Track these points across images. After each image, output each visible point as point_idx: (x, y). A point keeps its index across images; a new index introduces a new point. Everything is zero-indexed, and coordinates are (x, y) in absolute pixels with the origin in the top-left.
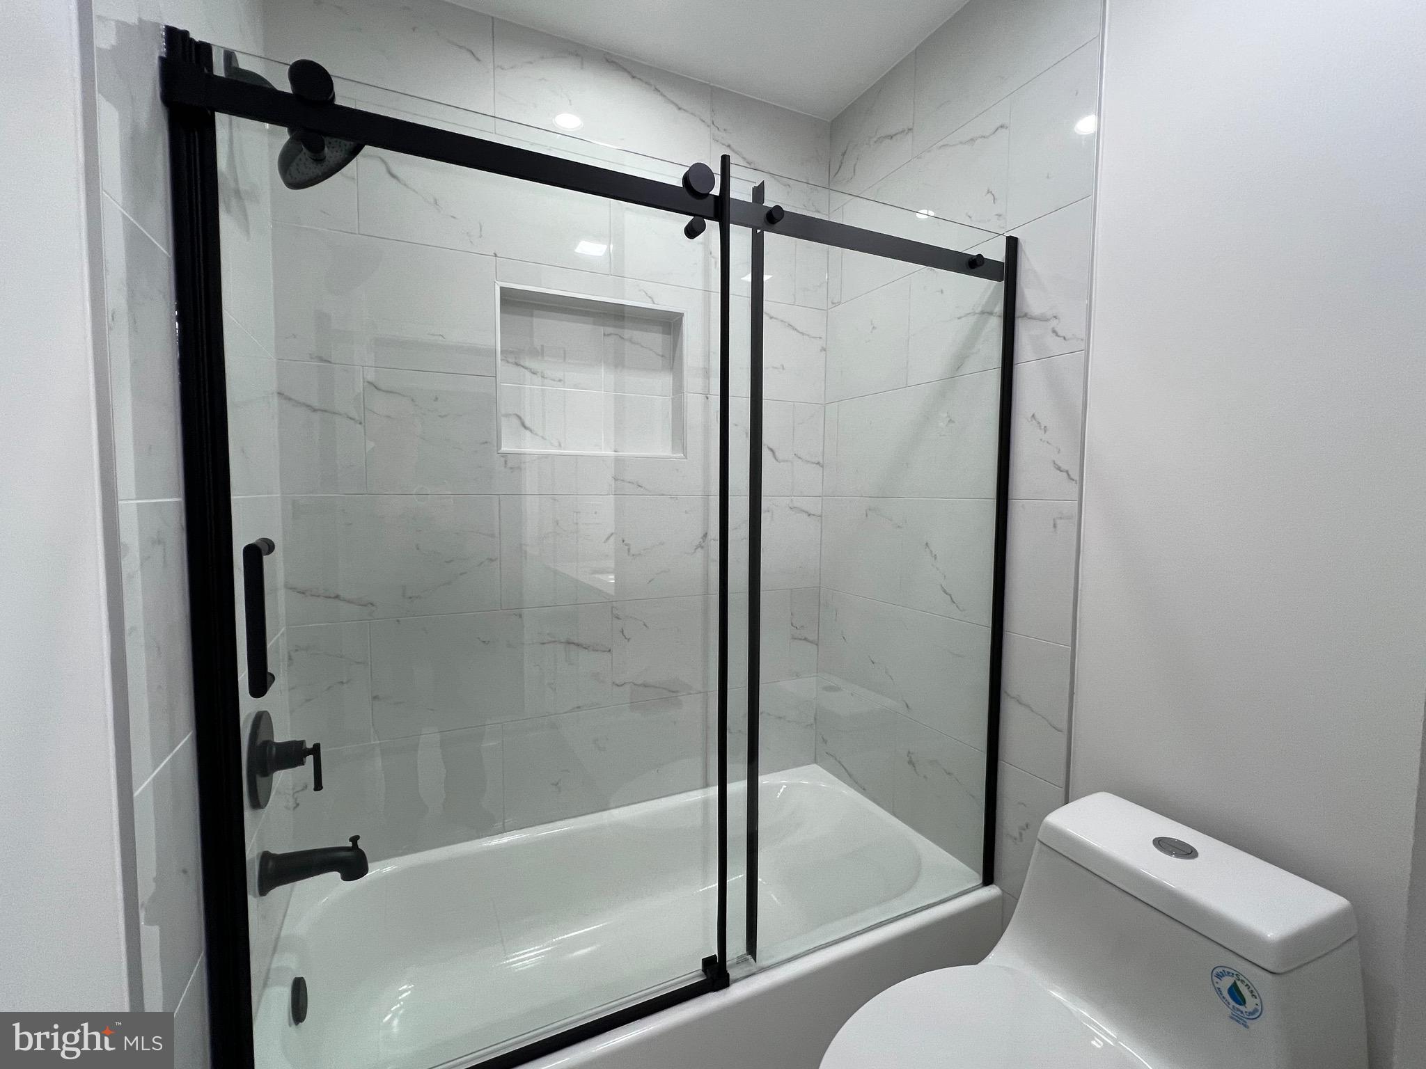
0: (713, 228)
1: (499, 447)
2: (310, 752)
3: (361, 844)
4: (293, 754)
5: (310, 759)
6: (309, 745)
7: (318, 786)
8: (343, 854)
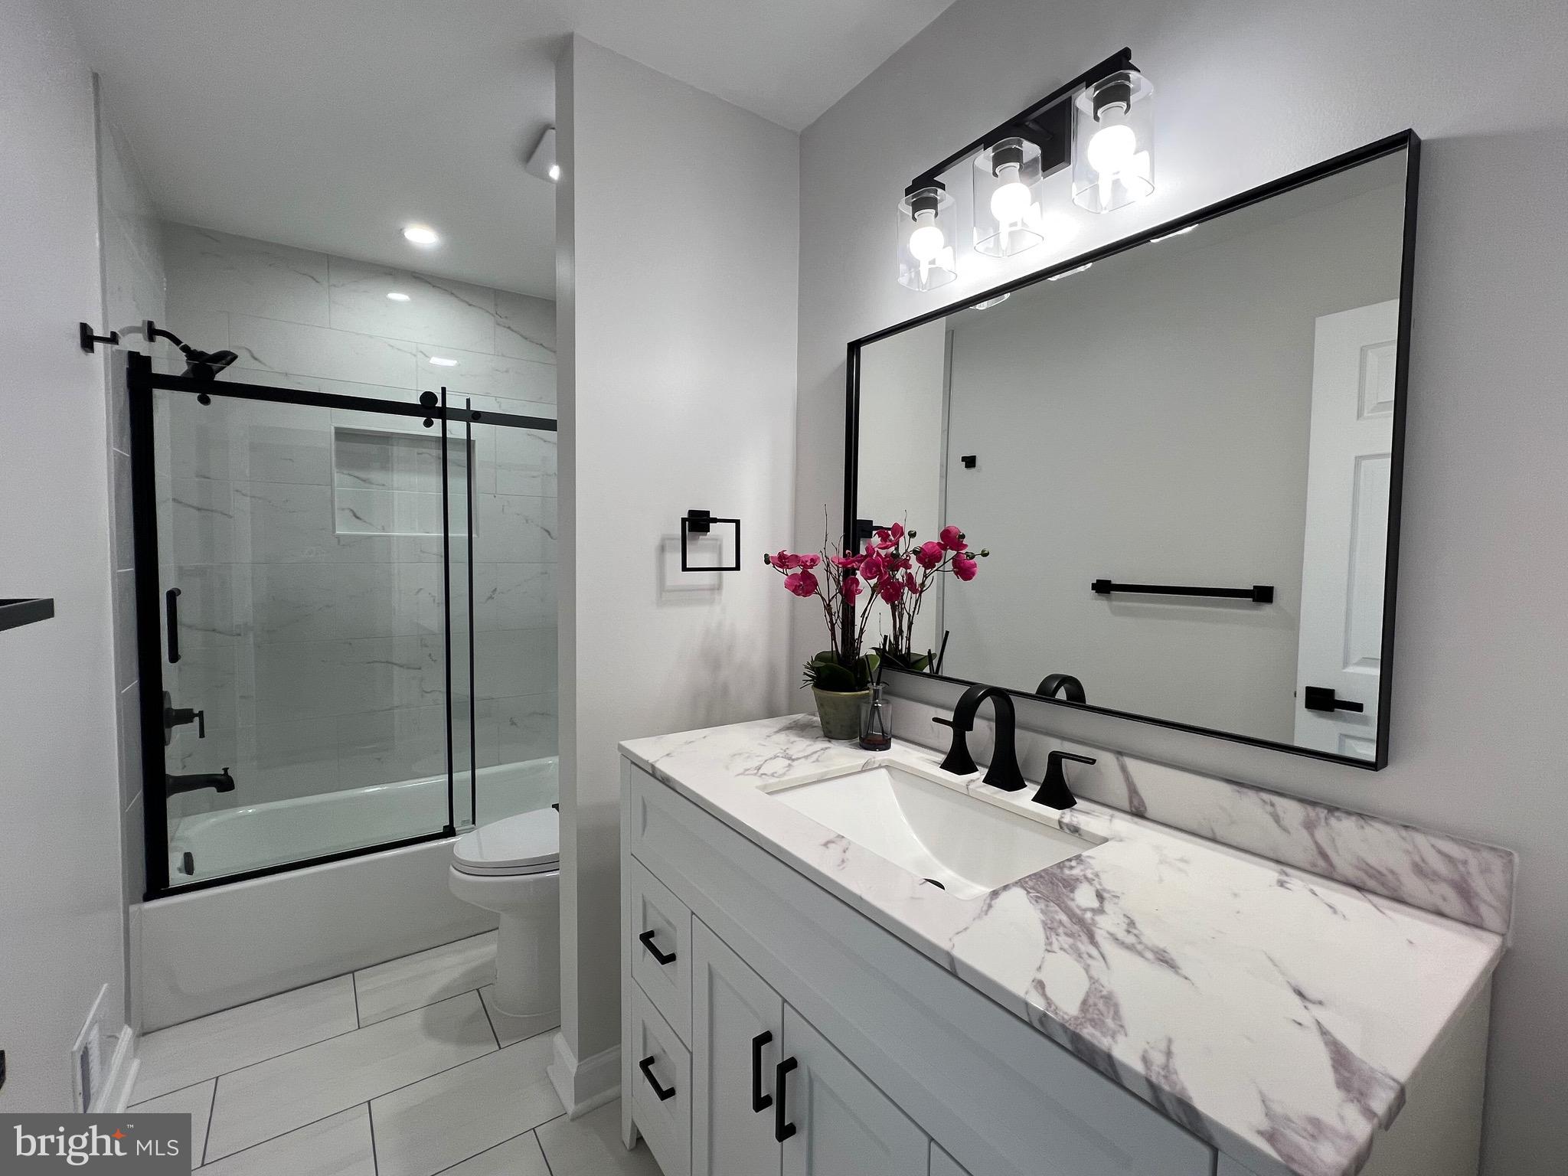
0: (437, 422)
1: (334, 532)
2: (196, 715)
3: (230, 773)
4: (186, 716)
5: (197, 720)
6: (196, 711)
7: (202, 735)
8: (219, 777)
